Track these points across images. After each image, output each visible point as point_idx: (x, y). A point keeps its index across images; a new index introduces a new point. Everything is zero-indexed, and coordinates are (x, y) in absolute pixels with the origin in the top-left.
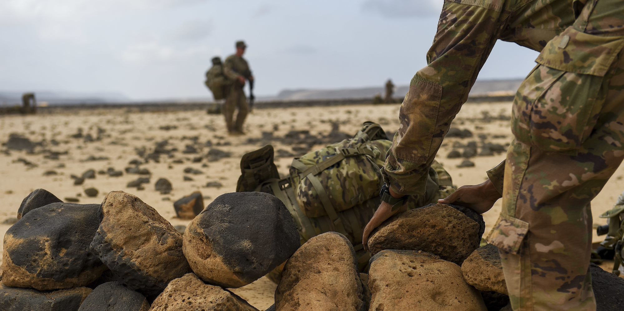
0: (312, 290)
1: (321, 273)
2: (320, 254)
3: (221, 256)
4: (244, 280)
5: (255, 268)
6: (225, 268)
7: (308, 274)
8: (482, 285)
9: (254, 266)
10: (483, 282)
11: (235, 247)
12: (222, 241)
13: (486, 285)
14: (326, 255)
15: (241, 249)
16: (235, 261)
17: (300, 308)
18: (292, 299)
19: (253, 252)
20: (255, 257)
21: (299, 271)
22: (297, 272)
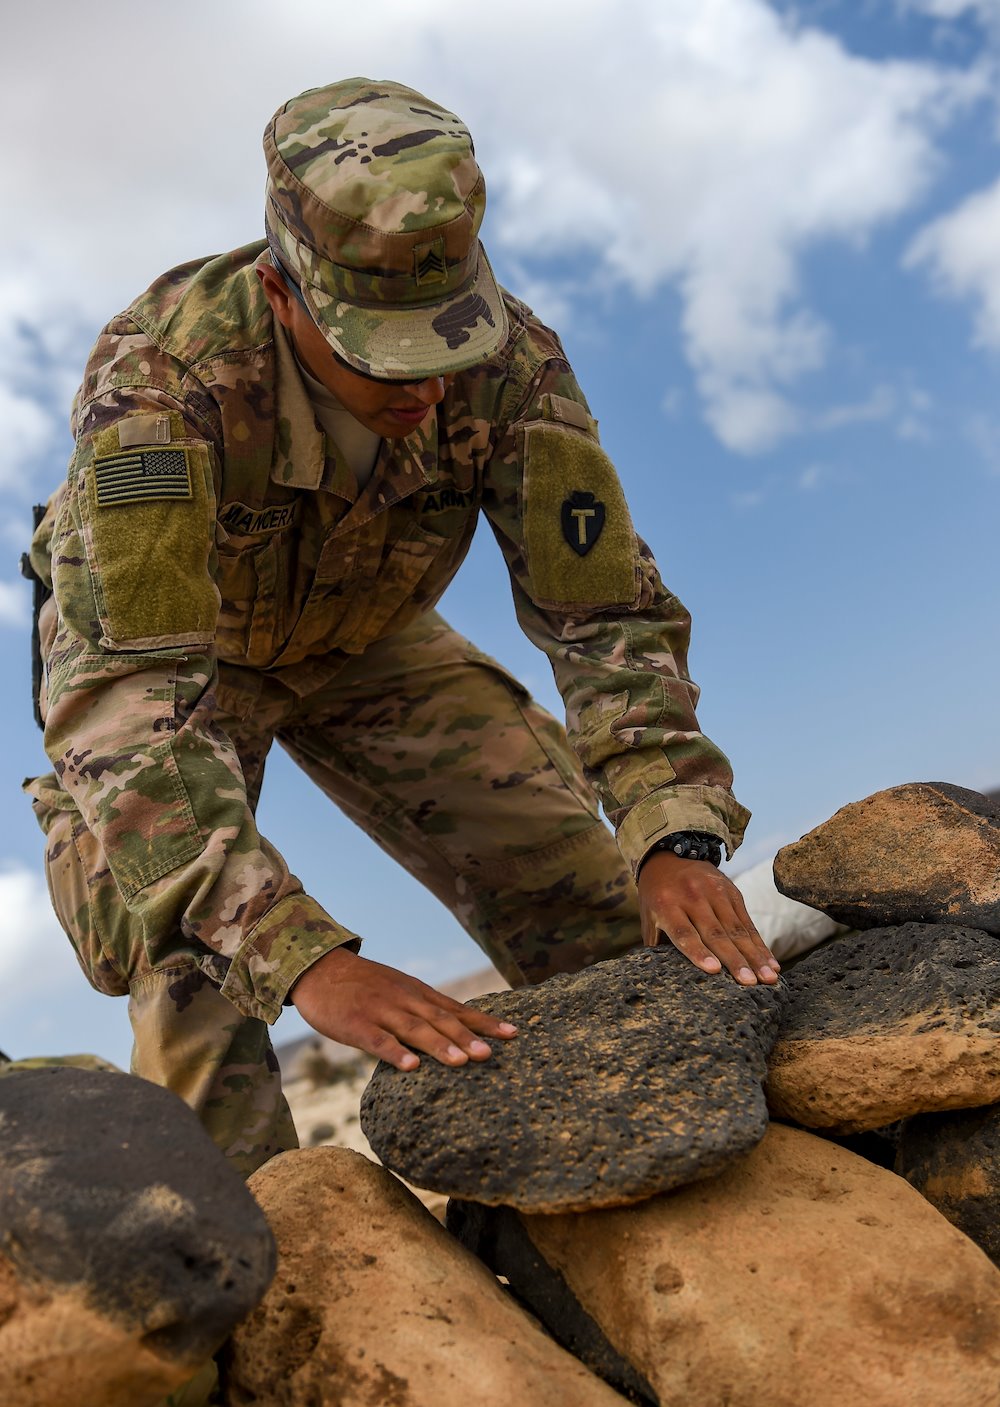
0: (396, 1322)
1: (378, 1262)
2: (325, 1209)
3: (76, 1287)
4: (187, 1355)
5: (229, 1284)
6: (105, 1329)
7: (335, 1281)
8: (898, 1098)
9: (222, 1278)
10: (898, 1089)
11: (127, 1224)
12: (57, 1224)
13: (914, 1091)
14: (347, 1206)
15: (155, 1227)
16: (144, 1285)
17: (416, 1392)
18: (355, 1377)
19: (204, 1222)
20: (218, 1240)
21: (292, 1289)
22: (286, 1295)
